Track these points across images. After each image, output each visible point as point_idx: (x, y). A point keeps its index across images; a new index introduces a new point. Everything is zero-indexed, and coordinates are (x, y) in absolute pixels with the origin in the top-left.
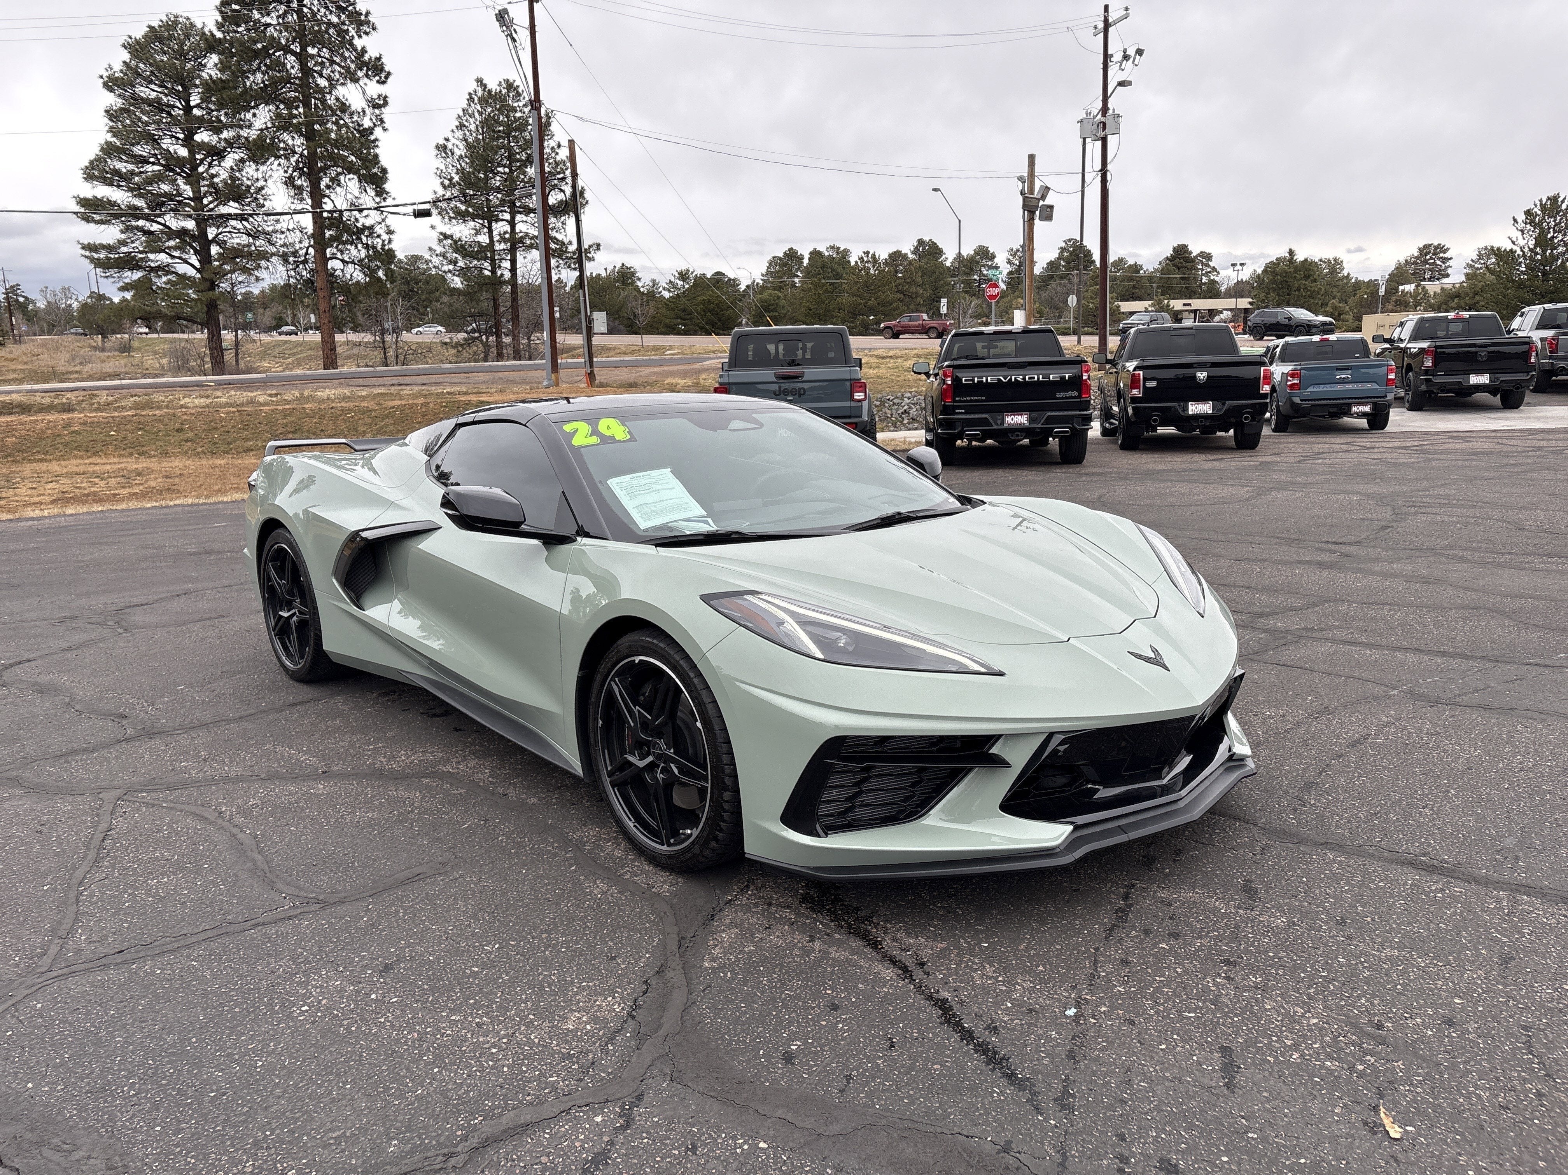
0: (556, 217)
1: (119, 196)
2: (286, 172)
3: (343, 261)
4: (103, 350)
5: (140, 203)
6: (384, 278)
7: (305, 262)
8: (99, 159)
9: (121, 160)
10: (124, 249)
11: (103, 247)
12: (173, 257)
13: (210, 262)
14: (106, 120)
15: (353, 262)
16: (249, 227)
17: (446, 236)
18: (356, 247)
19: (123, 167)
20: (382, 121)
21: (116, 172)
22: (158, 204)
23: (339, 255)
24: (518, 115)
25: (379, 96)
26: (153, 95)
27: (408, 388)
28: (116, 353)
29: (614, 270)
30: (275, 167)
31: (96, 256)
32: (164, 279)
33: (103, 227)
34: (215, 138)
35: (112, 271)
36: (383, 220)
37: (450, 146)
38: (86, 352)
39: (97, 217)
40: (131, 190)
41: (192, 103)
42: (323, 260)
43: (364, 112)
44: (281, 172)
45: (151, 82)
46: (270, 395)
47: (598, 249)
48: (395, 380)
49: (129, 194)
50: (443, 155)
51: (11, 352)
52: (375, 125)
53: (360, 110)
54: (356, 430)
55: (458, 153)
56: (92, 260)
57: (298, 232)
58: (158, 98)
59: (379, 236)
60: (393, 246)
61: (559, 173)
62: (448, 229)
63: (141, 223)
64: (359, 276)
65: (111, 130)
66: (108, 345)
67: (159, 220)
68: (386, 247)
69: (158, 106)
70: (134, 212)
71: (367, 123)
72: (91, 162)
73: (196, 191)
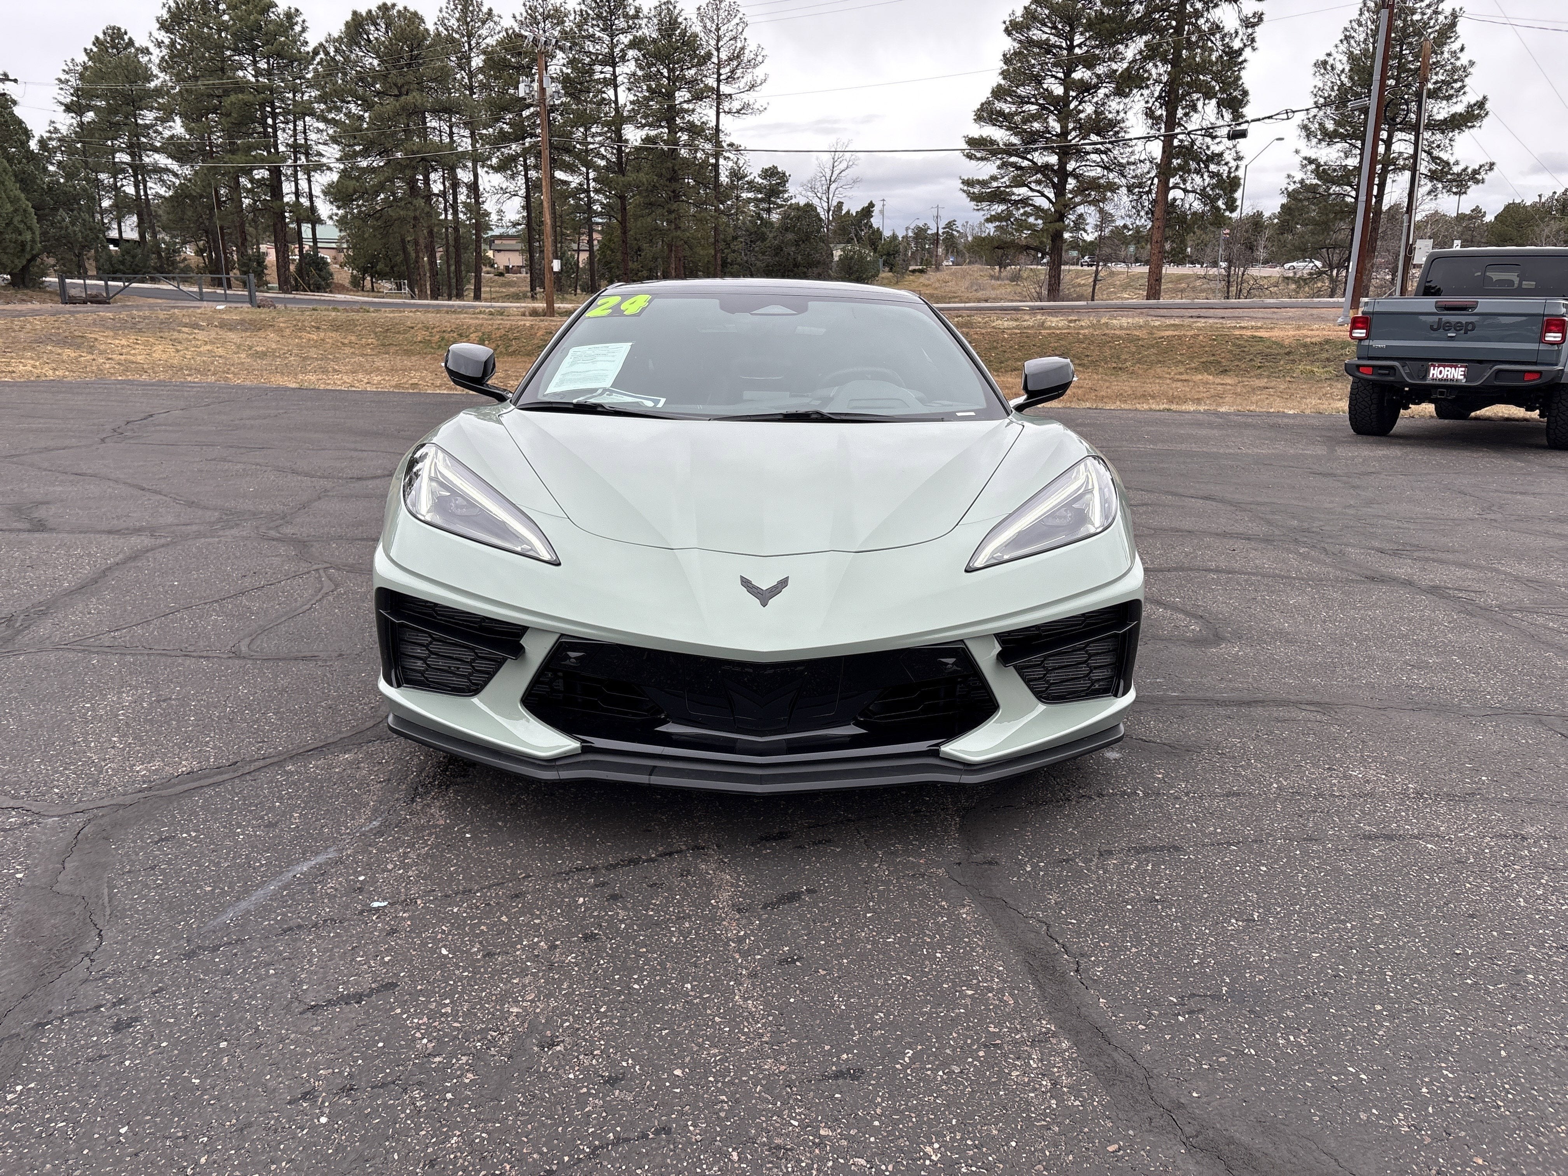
0: (1443, 133)
1: (999, 135)
2: (1147, 102)
3: (1185, 191)
4: (998, 279)
5: (1015, 140)
6: (1224, 207)
7: (1149, 192)
8: (988, 103)
9: (1006, 101)
10: (995, 184)
11: (979, 182)
12: (1032, 190)
13: (1064, 195)
14: (1002, 64)
15: (1194, 191)
16: (1106, 159)
17: (1311, 161)
18: (1202, 176)
19: (1007, 108)
20: (1253, 40)
21: (1001, 113)
22: (1031, 139)
23: (1182, 186)
24: (1417, 17)
25: (1255, 14)
26: (1045, 37)
27: (1203, 320)
28: (1007, 282)
29: (1552, 198)
30: (1138, 97)
31: (972, 190)
32: (1022, 211)
33: (982, 163)
34: (1089, 73)
35: (985, 204)
36: (1235, 146)
37: (1331, 61)
38: (986, 281)
39: (978, 155)
40: (1009, 129)
41: (1075, 43)
42: (1165, 188)
43: (1237, 33)
44: (1143, 104)
45: (1045, 25)
46: (1070, 321)
47: (1491, 169)
48: (1195, 313)
49: (1008, 133)
50: (1322, 71)
51: (929, 279)
52: (1245, 46)
53: (1233, 31)
54: (1118, 358)
55: (1339, 67)
56: (968, 194)
57: (1147, 162)
58: (1048, 40)
59: (1226, 164)
60: (1240, 173)
61: (1455, 81)
62: (1312, 154)
63: (1013, 159)
64: (1197, 206)
65: (1003, 73)
66: (1004, 274)
67: (1029, 156)
68: (1232, 175)
69: (1046, 48)
70: (1010, 149)
71: (1237, 44)
72: (982, 105)
73: (1064, 128)
